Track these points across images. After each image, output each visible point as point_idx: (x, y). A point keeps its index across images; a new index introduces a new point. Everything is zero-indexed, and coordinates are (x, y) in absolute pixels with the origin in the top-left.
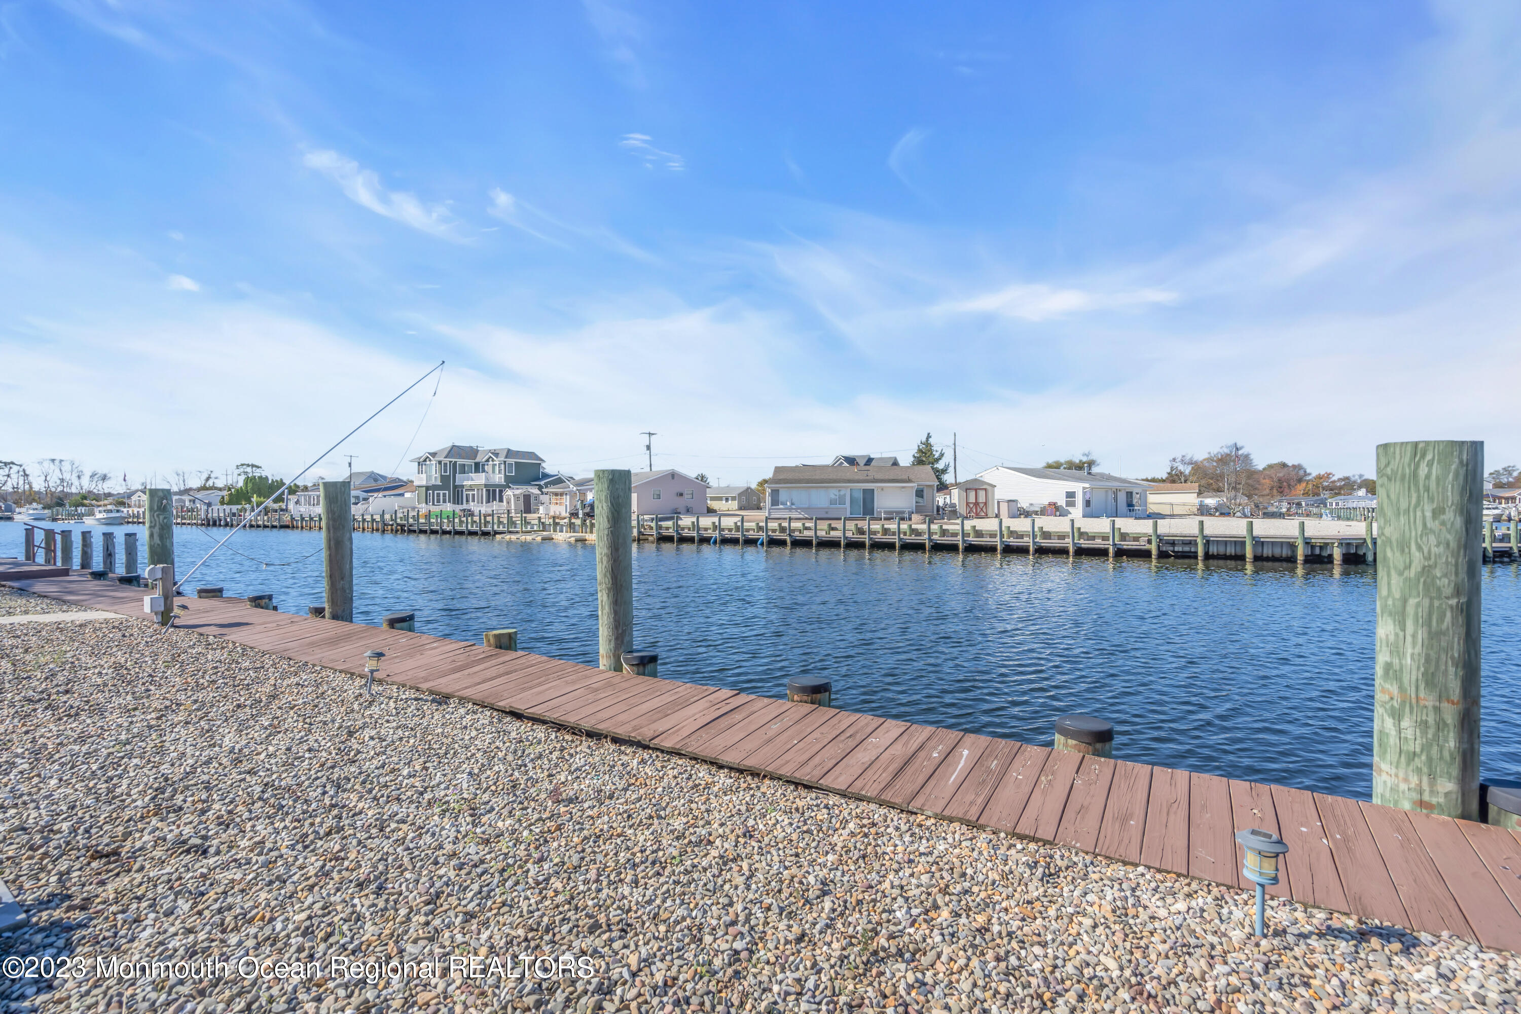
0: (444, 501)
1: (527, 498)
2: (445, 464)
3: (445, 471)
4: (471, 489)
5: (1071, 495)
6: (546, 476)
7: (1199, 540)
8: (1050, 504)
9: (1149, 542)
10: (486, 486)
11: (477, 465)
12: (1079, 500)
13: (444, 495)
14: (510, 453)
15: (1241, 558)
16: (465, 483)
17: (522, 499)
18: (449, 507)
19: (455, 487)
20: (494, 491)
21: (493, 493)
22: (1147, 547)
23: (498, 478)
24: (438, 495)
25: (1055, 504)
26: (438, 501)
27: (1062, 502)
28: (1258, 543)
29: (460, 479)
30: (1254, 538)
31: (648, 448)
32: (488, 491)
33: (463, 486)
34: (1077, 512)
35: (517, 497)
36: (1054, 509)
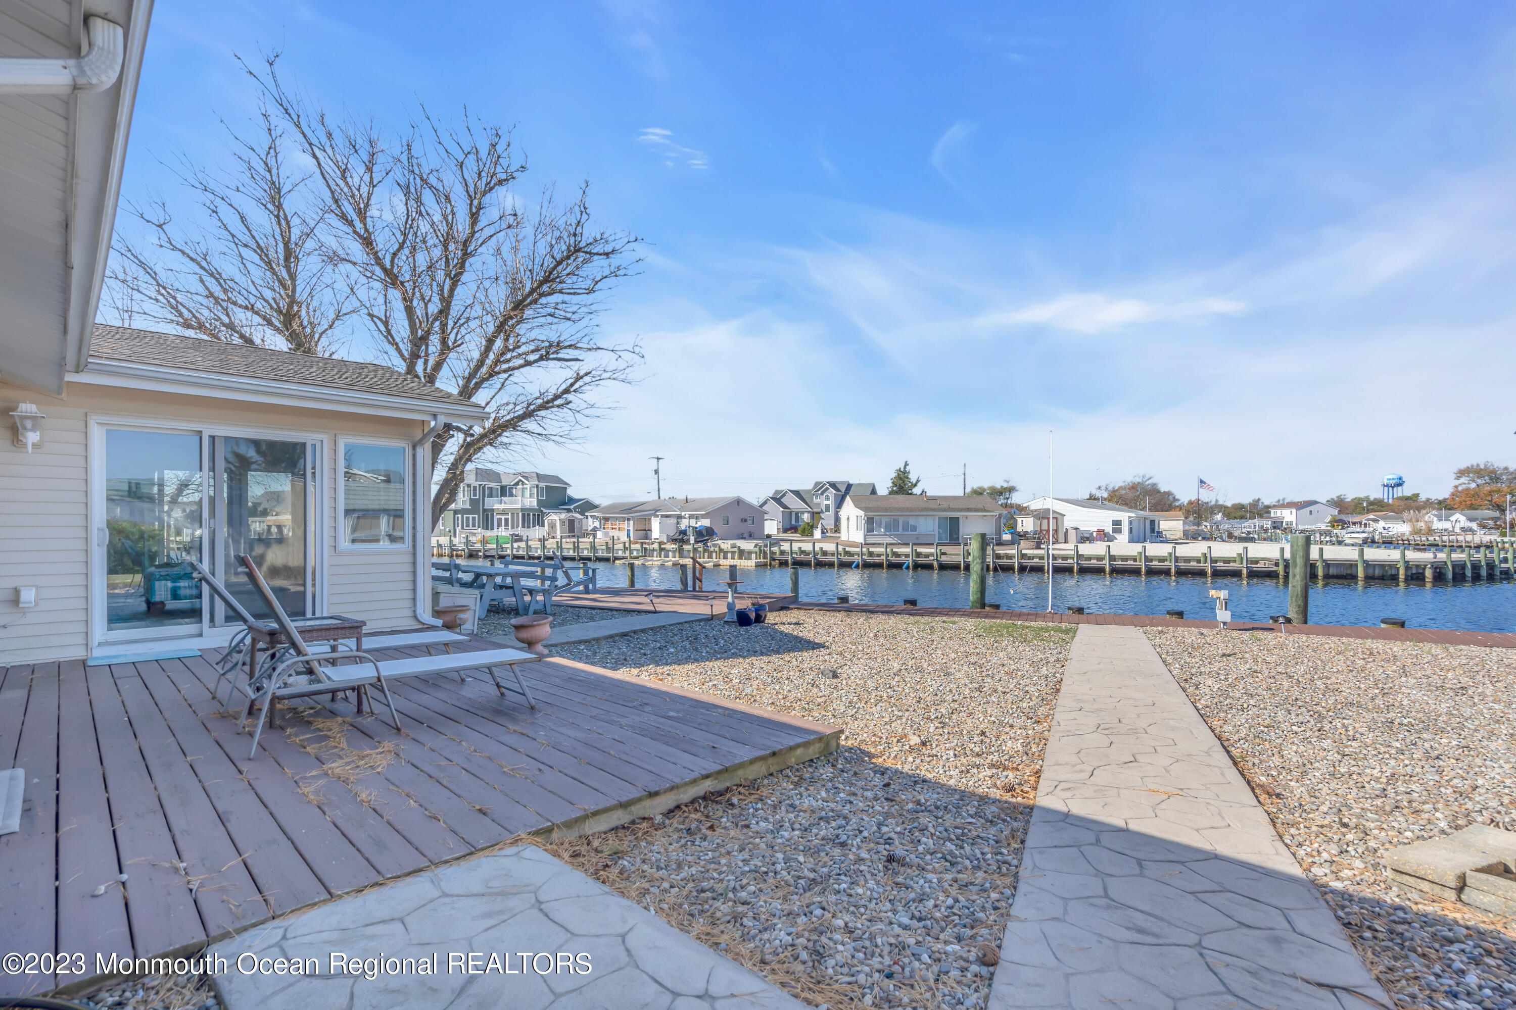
0: (474, 525)
1: (571, 522)
2: (475, 488)
3: (475, 495)
4: (504, 512)
5: (1117, 523)
6: (571, 500)
7: (1319, 564)
8: (1099, 531)
9: (1277, 564)
10: (522, 510)
11: (503, 488)
12: (1125, 527)
13: (474, 519)
14: (539, 477)
15: (1354, 577)
16: (496, 507)
17: (567, 524)
18: (480, 532)
19: (484, 510)
20: (529, 515)
21: (533, 518)
22: (1275, 568)
23: (531, 502)
24: (468, 519)
25: (1103, 531)
26: (468, 525)
27: (1109, 529)
28: (1367, 564)
29: (489, 503)
30: (1365, 562)
31: (656, 472)
32: (523, 515)
33: (493, 510)
34: (1123, 538)
35: (562, 522)
36: (1103, 535)
